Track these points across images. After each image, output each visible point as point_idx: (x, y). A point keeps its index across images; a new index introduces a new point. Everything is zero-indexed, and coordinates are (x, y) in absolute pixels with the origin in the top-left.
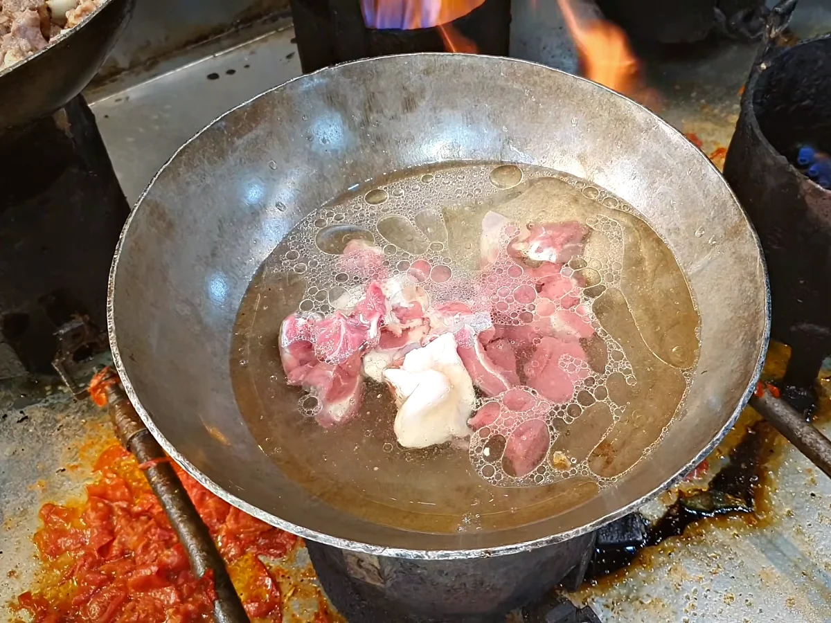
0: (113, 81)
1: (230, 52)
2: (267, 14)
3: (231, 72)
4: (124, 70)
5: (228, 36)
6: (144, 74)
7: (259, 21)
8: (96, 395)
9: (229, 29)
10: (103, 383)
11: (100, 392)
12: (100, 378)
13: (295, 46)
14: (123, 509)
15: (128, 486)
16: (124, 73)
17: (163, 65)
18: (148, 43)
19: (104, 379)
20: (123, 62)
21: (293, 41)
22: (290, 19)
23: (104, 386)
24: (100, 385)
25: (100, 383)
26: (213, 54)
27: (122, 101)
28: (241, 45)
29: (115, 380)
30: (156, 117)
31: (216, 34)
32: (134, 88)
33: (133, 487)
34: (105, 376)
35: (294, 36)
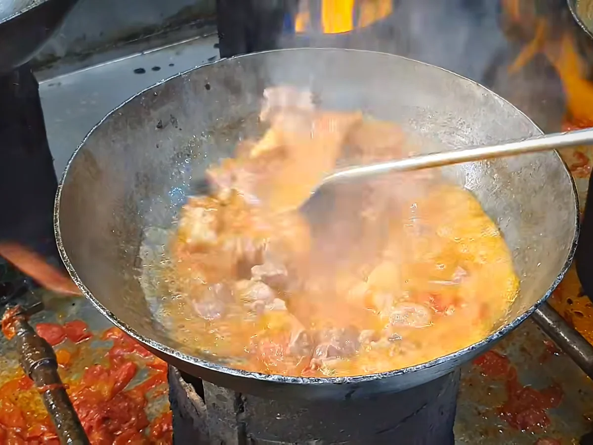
0: (50, 67)
1: (158, 51)
2: (195, 20)
3: (156, 69)
4: (59, 58)
5: (158, 37)
6: (78, 64)
7: (187, 25)
8: (6, 328)
9: (158, 31)
10: (14, 318)
11: (10, 326)
12: (12, 313)
13: (218, 50)
14: (17, 434)
15: (22, 414)
16: (59, 61)
17: (95, 57)
18: (84, 37)
19: (16, 314)
20: (60, 51)
21: (216, 46)
22: (215, 27)
23: (15, 320)
24: (11, 320)
25: (11, 317)
26: (142, 52)
27: (55, 87)
28: (167, 46)
29: (25, 317)
30: (84, 102)
31: (146, 34)
32: (66, 75)
33: (27, 417)
34: (16, 311)
35: (218, 42)
